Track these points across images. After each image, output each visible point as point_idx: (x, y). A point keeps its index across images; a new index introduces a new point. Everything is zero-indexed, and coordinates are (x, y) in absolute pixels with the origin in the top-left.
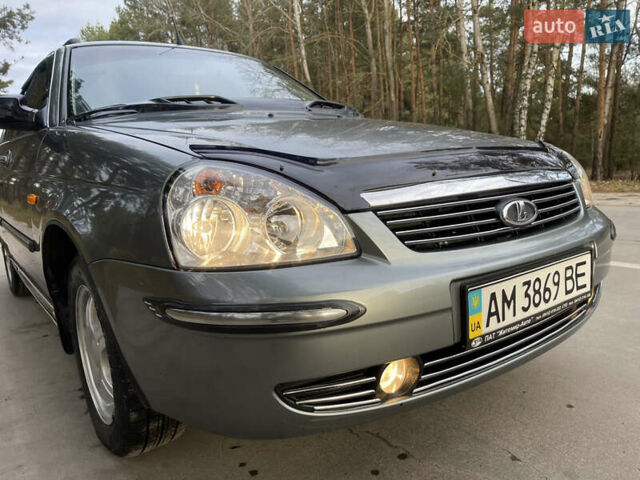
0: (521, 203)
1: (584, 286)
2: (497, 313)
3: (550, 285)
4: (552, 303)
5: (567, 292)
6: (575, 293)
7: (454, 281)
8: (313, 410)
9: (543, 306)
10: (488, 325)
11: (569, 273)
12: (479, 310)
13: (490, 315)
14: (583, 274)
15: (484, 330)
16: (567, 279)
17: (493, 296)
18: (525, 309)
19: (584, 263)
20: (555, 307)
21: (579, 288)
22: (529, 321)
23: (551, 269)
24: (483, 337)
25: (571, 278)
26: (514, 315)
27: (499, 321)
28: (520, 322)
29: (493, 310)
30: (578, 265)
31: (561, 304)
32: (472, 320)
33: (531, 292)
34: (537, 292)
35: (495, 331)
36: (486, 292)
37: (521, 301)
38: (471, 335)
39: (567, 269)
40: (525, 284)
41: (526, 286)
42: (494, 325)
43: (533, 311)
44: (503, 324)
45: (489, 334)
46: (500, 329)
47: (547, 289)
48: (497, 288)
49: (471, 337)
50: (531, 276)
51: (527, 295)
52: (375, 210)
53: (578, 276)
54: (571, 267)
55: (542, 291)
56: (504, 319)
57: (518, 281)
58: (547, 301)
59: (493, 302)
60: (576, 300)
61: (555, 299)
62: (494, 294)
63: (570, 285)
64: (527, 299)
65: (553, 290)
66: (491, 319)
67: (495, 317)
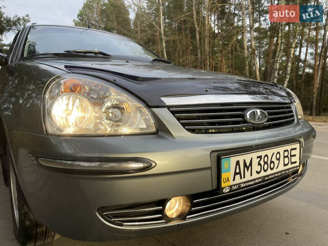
0: (258, 111)
1: (296, 162)
2: (240, 173)
3: (274, 159)
4: (275, 171)
5: (285, 165)
6: (290, 166)
7: (213, 151)
8: (122, 225)
9: (269, 172)
10: (234, 180)
11: (286, 154)
12: (229, 170)
13: (236, 174)
14: (295, 155)
15: (231, 183)
16: (285, 157)
17: (238, 163)
18: (258, 173)
19: (295, 149)
20: (277, 173)
21: (292, 163)
22: (260, 180)
23: (275, 150)
24: (231, 187)
25: (287, 157)
26: (251, 175)
27: (241, 178)
28: (254, 180)
29: (238, 171)
30: (292, 149)
31: (281, 172)
32: (224, 176)
33: (262, 162)
34: (266, 163)
35: (239, 184)
36: (233, 160)
37: (256, 167)
38: (223, 185)
39: (285, 151)
40: (258, 157)
41: (259, 159)
42: (238, 180)
43: (263, 174)
44: (243, 180)
45: (234, 185)
46: (241, 183)
47: (272, 162)
48: (241, 158)
49: (222, 187)
50: (262, 153)
51: (259, 164)
52: (169, 107)
53: (291, 156)
54: (287, 151)
55: (269, 162)
56: (244, 177)
57: (254, 155)
58: (272, 169)
59: (238, 166)
60: (290, 170)
61: (277, 168)
62: (239, 161)
63: (286, 160)
64: (260, 166)
65: (276, 162)
66: (236, 176)
67: (239, 175)
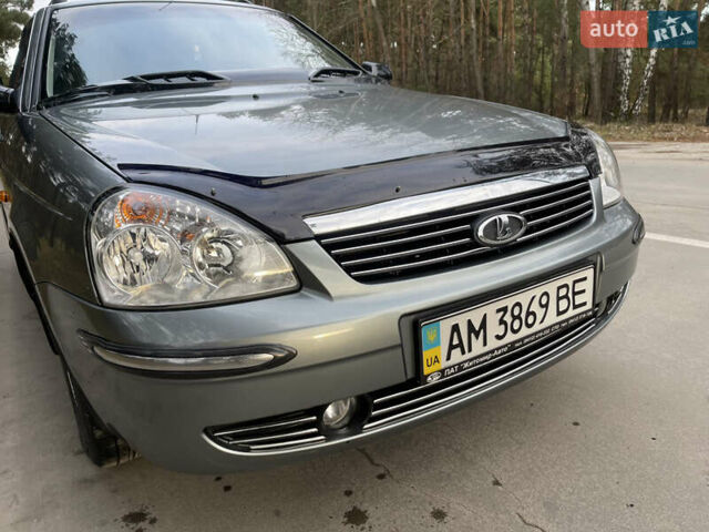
0: (505, 218)
1: (585, 304)
2: (460, 345)
3: (535, 307)
4: (537, 327)
5: (559, 313)
6: (571, 312)
7: (402, 316)
8: (249, 450)
9: (525, 331)
10: (448, 358)
11: (563, 292)
12: (437, 343)
13: (452, 347)
14: (583, 291)
15: (443, 364)
16: (559, 299)
17: (455, 328)
18: (499, 338)
19: (585, 279)
20: (542, 331)
21: (575, 307)
22: (505, 349)
23: (537, 291)
24: (442, 371)
25: (566, 297)
26: (485, 344)
27: (463, 353)
28: (492, 351)
29: (456, 342)
30: (575, 282)
31: (550, 327)
32: (427, 355)
33: (508, 318)
34: (514, 318)
35: (459, 364)
36: (445, 325)
37: (494, 328)
38: (426, 370)
39: (559, 288)
40: (498, 311)
41: (502, 313)
42: (457, 356)
43: (510, 337)
44: (468, 356)
45: (450, 368)
46: (465, 362)
47: (529, 313)
48: (461, 319)
49: (425, 373)
50: (509, 302)
51: (502, 322)
52: (318, 238)
53: (575, 294)
54: (566, 286)
55: (523, 316)
56: (470, 350)
57: (490, 310)
58: (529, 326)
59: (455, 334)
60: (572, 321)
61: (542, 322)
62: (457, 325)
63: (563, 304)
64: (503, 326)
65: (540, 312)
66: (453, 352)
67: (459, 349)
